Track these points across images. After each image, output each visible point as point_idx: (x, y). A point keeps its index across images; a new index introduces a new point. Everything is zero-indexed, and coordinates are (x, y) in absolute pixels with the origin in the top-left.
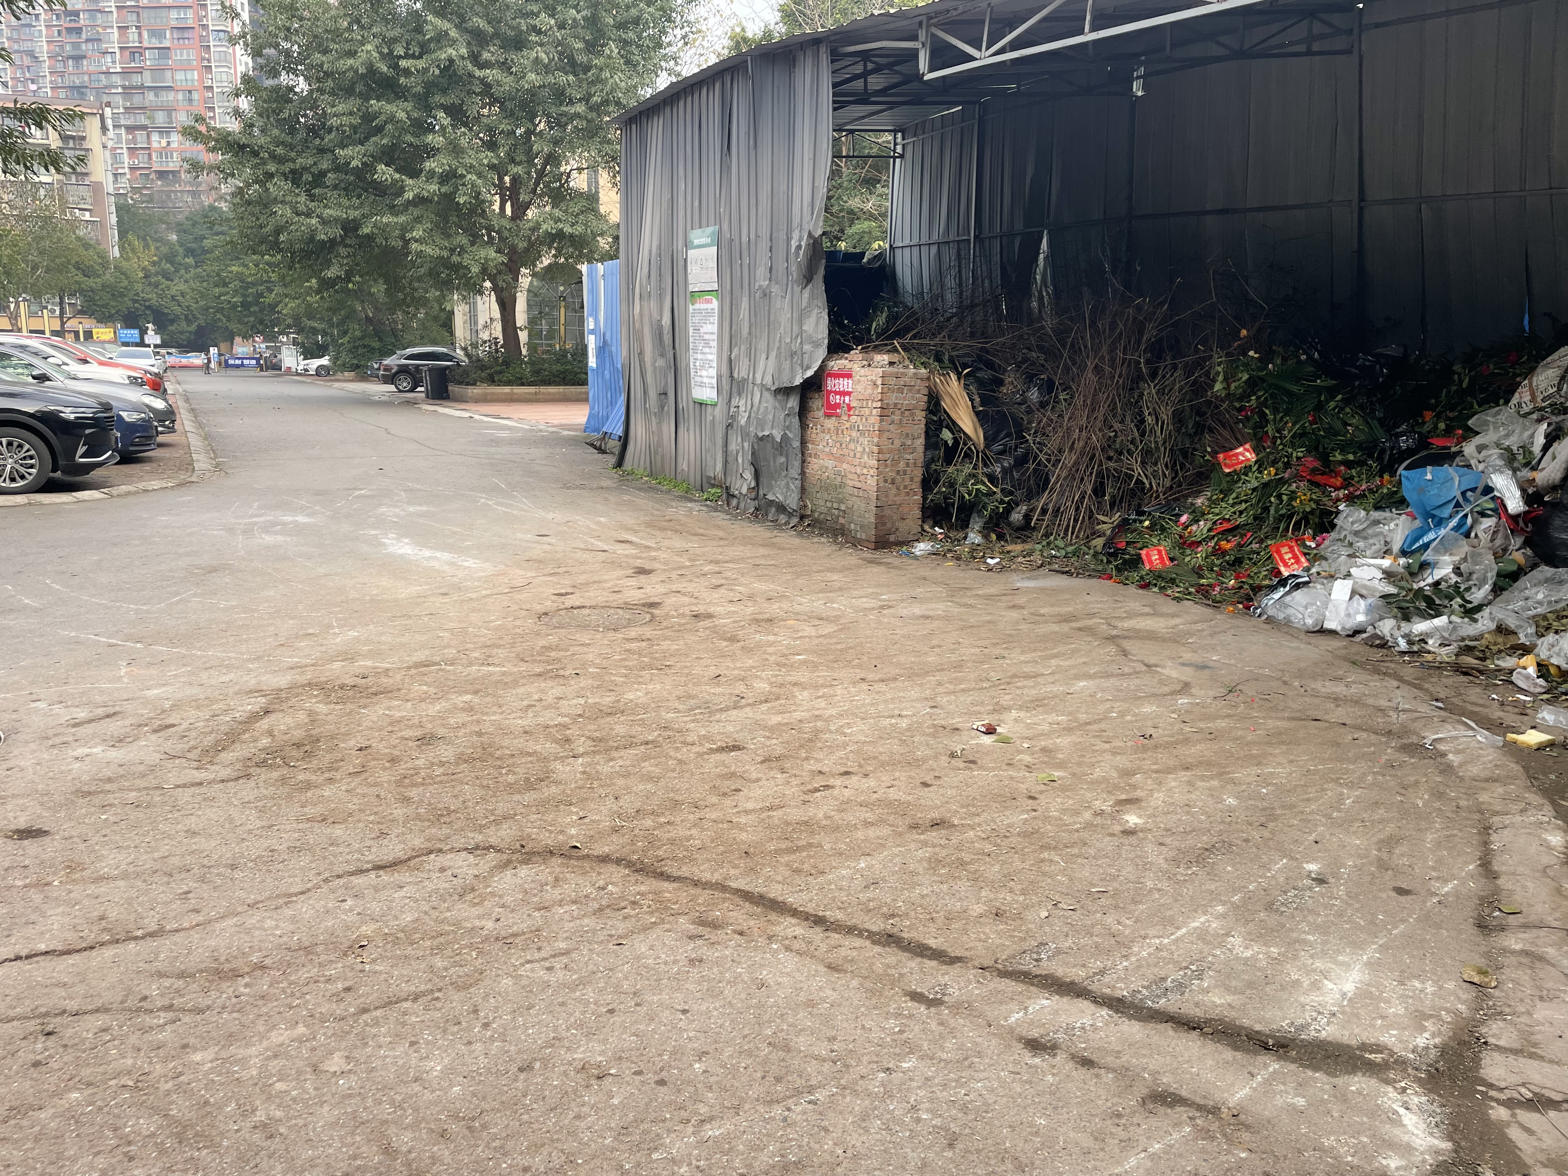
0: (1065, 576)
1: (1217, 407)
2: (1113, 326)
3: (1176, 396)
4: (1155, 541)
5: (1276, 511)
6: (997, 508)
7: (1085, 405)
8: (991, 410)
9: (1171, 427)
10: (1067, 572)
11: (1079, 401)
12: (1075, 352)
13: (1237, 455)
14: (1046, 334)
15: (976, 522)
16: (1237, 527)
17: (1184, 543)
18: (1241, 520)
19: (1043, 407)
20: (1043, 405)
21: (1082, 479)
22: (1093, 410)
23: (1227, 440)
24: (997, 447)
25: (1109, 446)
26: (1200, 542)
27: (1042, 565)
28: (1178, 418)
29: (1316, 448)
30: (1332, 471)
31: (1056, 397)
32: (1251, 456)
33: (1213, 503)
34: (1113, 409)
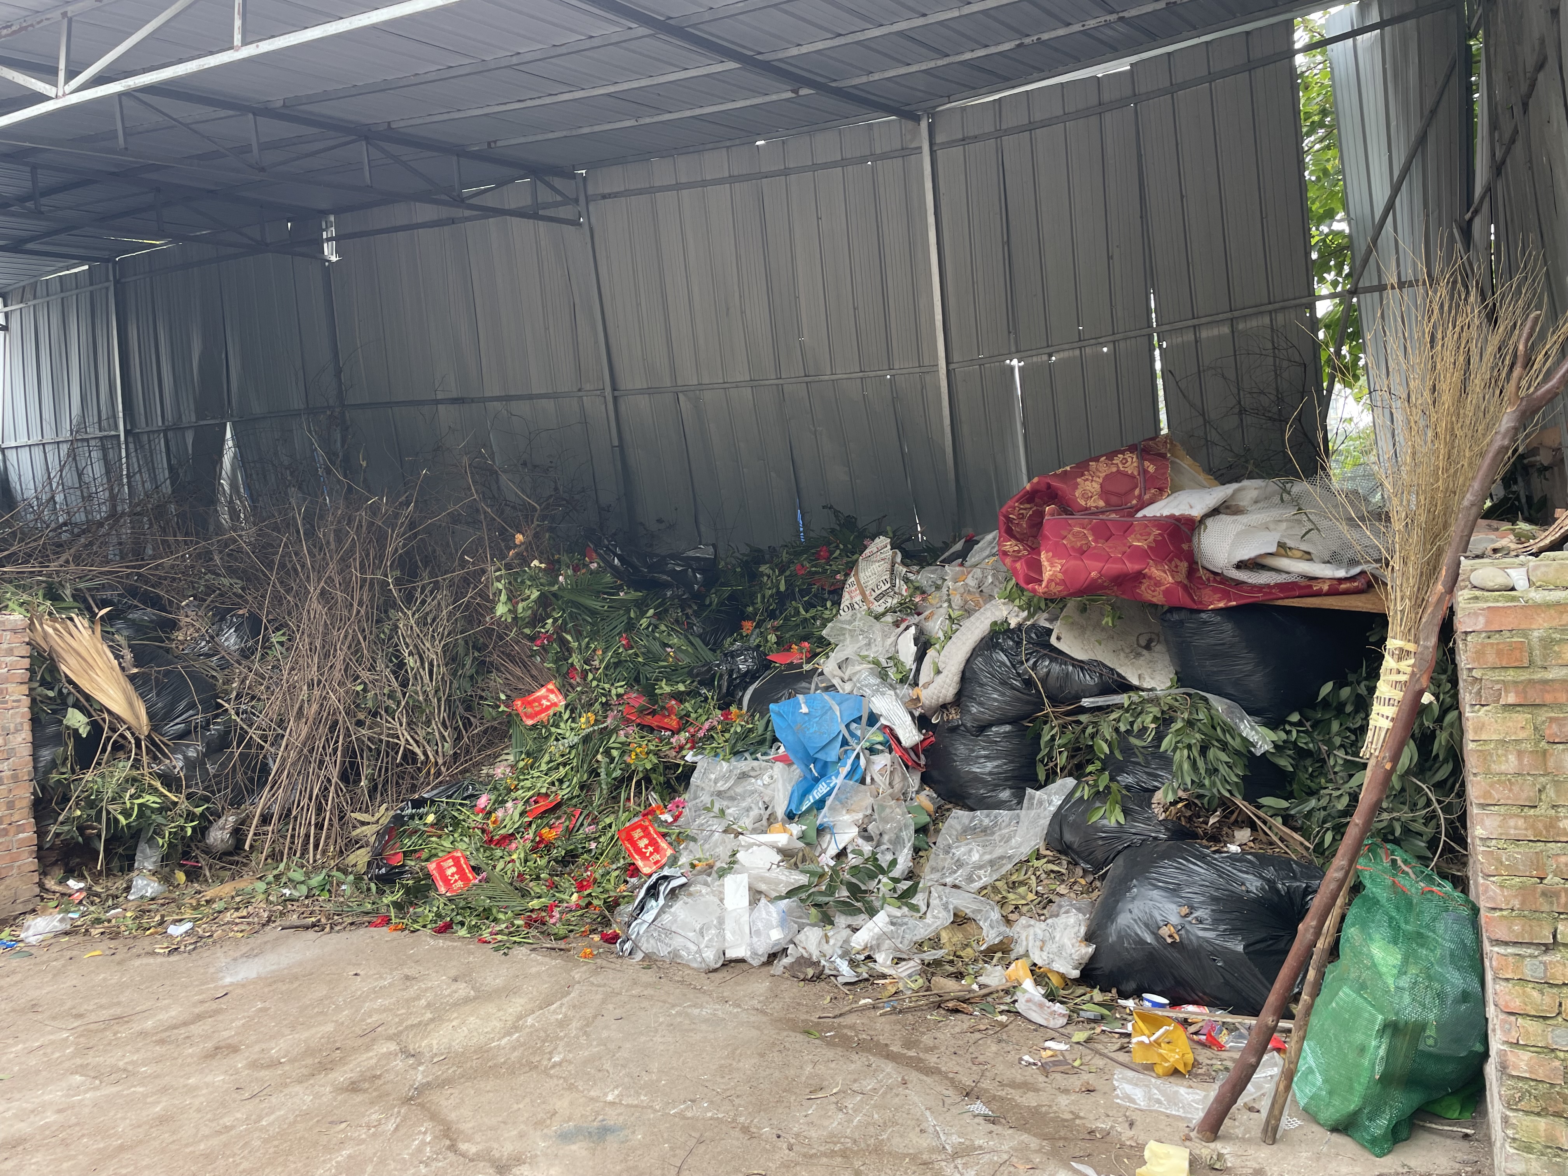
0: (311, 934)
1: (501, 638)
2: (340, 536)
3: (444, 625)
4: (447, 844)
5: (608, 774)
6: (183, 828)
7: (312, 649)
8: (154, 670)
9: (443, 669)
10: (314, 925)
11: (302, 643)
12: (288, 573)
13: (538, 700)
14: (240, 550)
15: (146, 858)
16: (559, 806)
17: (491, 841)
18: (564, 792)
19: (247, 658)
20: (246, 654)
21: (322, 762)
22: (327, 656)
23: (519, 679)
24: (175, 727)
25: (358, 706)
26: (512, 834)
27: (269, 920)
28: (452, 658)
29: (637, 680)
30: (663, 708)
31: (266, 639)
32: (560, 701)
33: (520, 773)
34: (357, 652)
